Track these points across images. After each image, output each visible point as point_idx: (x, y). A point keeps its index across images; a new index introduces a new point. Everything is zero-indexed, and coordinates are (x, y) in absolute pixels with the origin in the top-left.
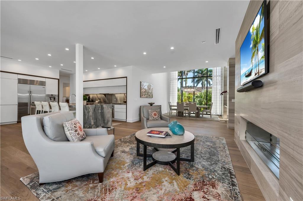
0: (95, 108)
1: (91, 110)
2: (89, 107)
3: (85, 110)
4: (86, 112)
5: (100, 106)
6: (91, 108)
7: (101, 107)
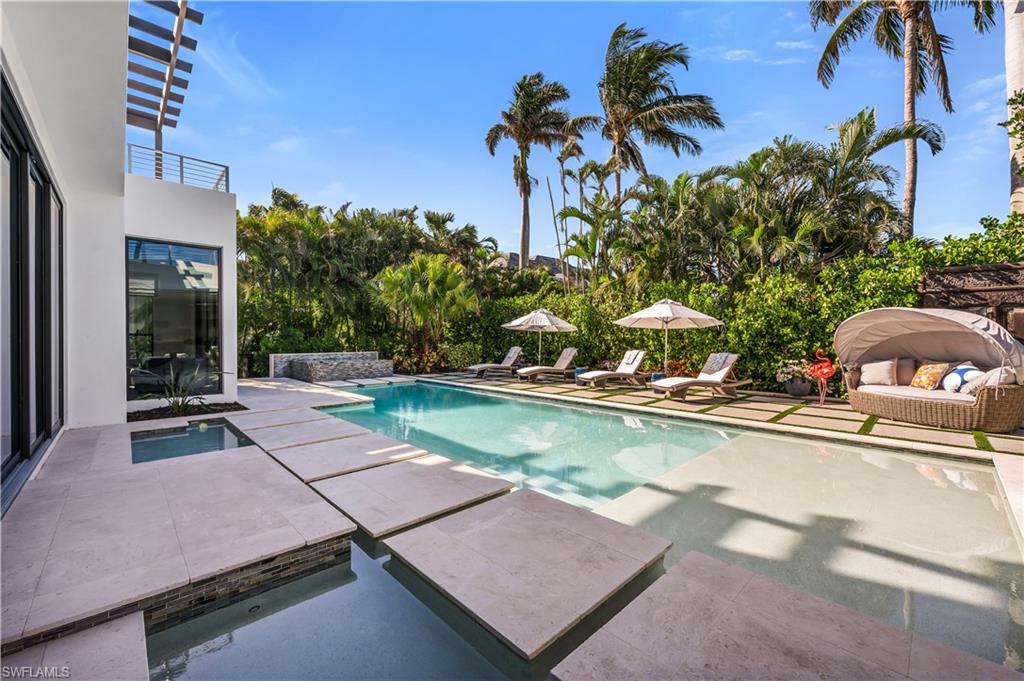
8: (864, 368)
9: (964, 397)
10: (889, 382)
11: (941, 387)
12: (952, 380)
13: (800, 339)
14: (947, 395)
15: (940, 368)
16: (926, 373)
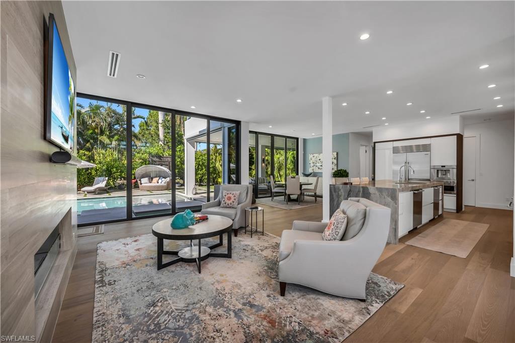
0: (350, 190)
1: (343, 194)
2: (339, 188)
3: (334, 193)
4: (335, 196)
5: (361, 190)
6: (342, 191)
7: (363, 191)
8: (142, 180)
9: (163, 184)
10: (148, 182)
11: (158, 183)
12: (160, 181)
13: (118, 172)
14: (159, 184)
15: (158, 178)
16: (155, 180)
